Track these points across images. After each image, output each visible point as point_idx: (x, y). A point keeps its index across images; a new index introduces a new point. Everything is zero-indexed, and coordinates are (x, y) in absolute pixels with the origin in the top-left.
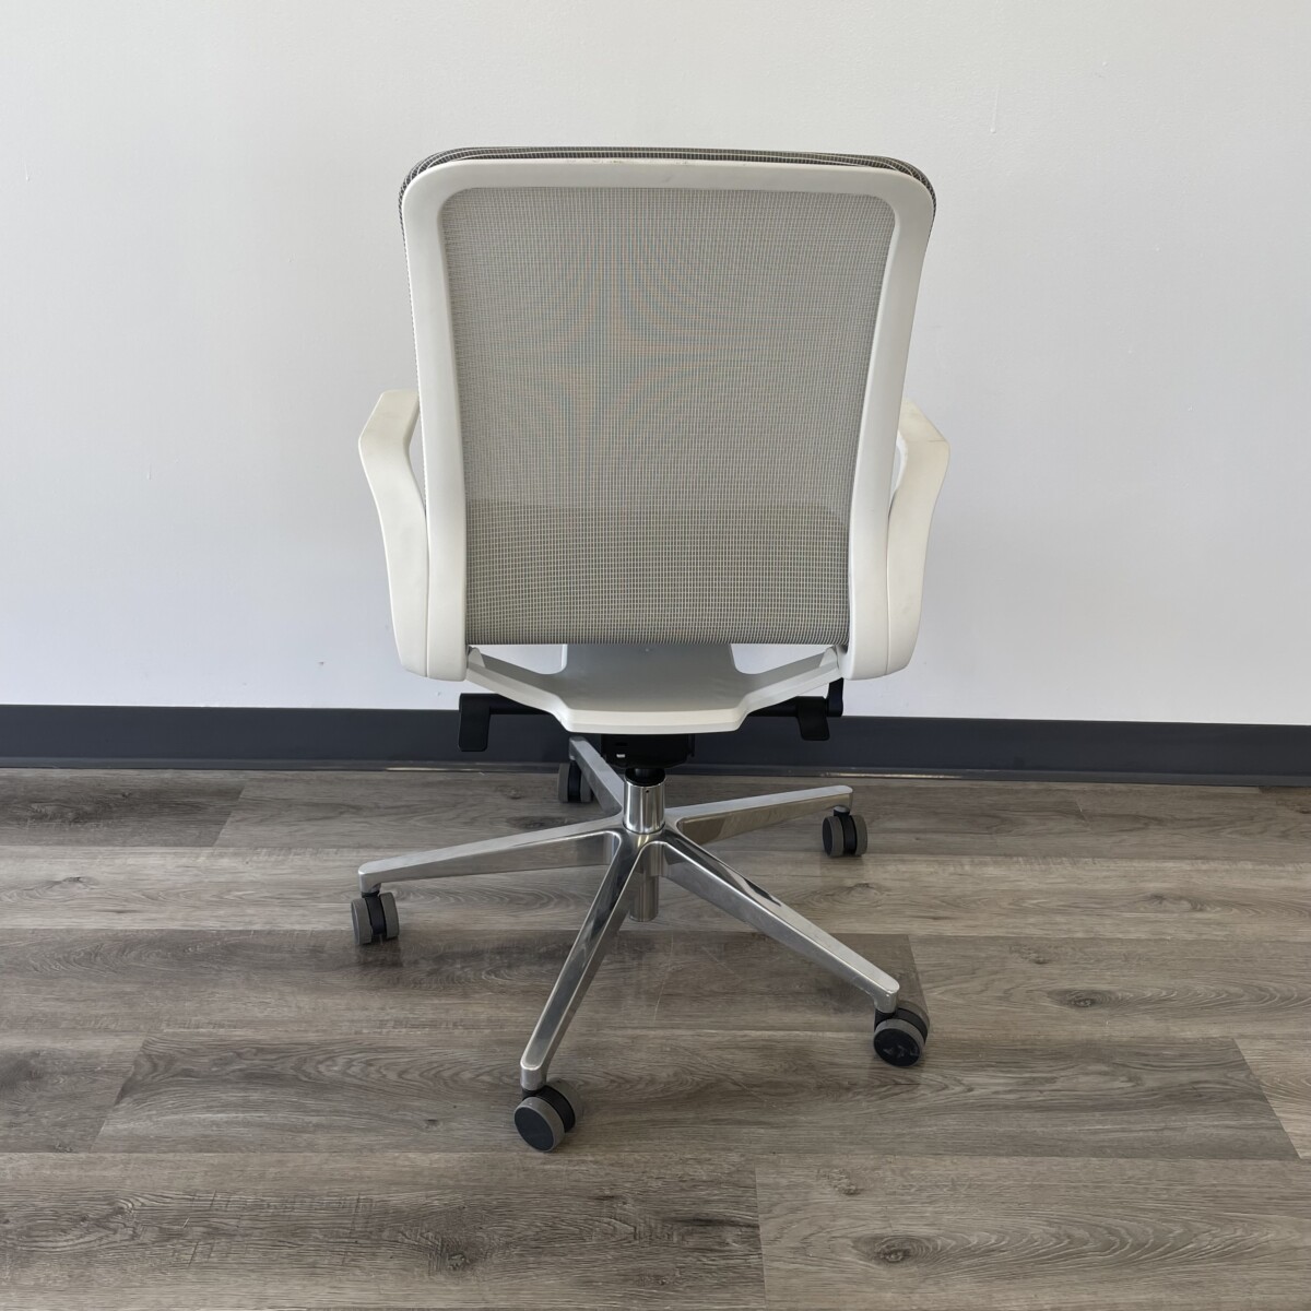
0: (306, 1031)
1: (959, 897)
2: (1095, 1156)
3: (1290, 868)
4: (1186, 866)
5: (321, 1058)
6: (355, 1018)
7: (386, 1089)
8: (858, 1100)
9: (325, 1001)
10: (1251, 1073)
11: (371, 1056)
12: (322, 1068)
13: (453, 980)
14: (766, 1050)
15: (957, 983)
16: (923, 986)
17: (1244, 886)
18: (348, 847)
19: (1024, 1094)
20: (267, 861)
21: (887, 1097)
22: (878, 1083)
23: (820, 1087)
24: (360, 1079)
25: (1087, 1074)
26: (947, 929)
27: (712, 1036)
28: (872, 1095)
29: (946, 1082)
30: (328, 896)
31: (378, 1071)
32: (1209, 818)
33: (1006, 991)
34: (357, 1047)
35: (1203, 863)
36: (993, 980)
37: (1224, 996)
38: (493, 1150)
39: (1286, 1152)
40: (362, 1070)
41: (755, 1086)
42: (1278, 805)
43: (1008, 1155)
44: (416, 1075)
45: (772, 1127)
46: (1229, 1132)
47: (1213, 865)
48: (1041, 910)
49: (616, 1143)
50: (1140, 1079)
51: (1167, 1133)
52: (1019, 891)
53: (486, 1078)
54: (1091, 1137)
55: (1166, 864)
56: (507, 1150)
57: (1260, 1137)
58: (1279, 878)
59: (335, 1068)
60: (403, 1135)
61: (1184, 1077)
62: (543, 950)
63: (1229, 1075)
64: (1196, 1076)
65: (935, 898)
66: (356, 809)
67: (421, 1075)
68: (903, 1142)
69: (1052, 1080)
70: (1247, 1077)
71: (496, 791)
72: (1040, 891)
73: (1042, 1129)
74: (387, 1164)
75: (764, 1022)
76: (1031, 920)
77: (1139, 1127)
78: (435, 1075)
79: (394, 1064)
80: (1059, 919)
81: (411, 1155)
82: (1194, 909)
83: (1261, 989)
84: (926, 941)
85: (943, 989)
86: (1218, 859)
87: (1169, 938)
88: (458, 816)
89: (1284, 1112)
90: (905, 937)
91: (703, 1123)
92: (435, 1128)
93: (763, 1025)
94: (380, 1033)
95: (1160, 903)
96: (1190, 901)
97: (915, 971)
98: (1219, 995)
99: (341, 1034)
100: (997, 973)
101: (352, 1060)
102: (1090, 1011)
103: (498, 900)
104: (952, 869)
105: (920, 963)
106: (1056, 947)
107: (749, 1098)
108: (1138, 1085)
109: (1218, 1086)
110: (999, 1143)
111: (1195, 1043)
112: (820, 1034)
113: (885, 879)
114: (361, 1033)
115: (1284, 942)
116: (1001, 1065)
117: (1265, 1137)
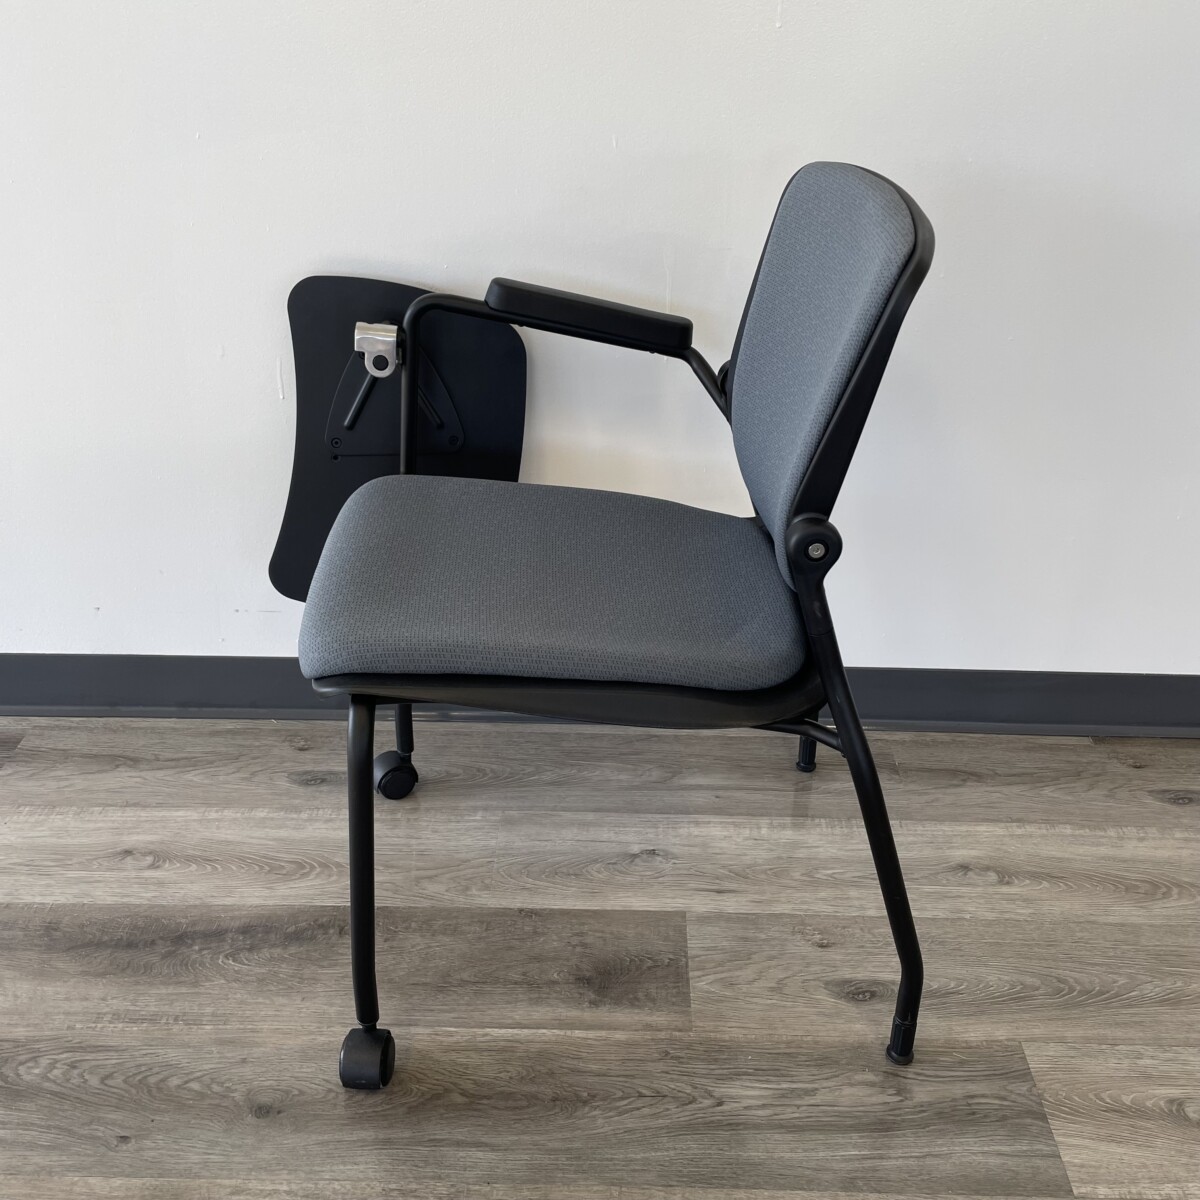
0: (16, 1025)
1: (749, 867)
2: (845, 1189)
3: (1112, 832)
4: (999, 830)
5: (22, 1058)
6: (72, 1010)
7: (84, 1097)
8: (594, 1117)
9: (45, 988)
10: (1035, 1086)
11: (78, 1056)
12: (22, 1070)
13: (186, 965)
14: (505, 1051)
15: (730, 970)
16: (691, 974)
17: (1059, 855)
18: (116, 806)
19: (779, 1110)
20: (26, 822)
21: (627, 1112)
22: (620, 1094)
23: (554, 1100)
24: (59, 1085)
25: (851, 1085)
26: (731, 905)
27: (451, 1034)
28: (610, 1111)
29: (696, 1094)
30: (80, 863)
31: (81, 1076)
32: (1032, 774)
33: (780, 981)
34: (67, 1045)
35: (1018, 827)
36: (769, 967)
37: (1018, 988)
38: (181, 1176)
39: (1062, 1187)
40: (63, 1074)
41: (485, 1097)
42: (1109, 758)
43: (747, 1187)
44: (118, 1081)
45: (493, 1150)
46: (998, 1161)
47: (1030, 829)
48: (835, 883)
49: (320, 1169)
50: (910, 1091)
51: (929, 1161)
52: (815, 859)
53: (195, 1086)
54: (843, 1165)
55: (979, 828)
56: (198, 1176)
57: (1032, 1167)
58: (1099, 845)
59: (37, 1071)
60: (89, 1155)
61: (958, 1090)
62: (292, 929)
63: (1009, 1088)
64: (974, 1088)
65: (724, 867)
66: (134, 762)
67: (125, 1081)
68: (634, 1171)
69: (812, 1092)
70: (1030, 1090)
71: (284, 741)
72: (837, 860)
73: (789, 1155)
74: (63, 1191)
75: (511, 1018)
76: (823, 894)
77: (899, 1153)
78: (140, 1080)
79: (98, 1066)
80: (853, 893)
81: (92, 1180)
82: (1001, 882)
83: (1060, 981)
84: (705, 919)
85: (712, 978)
86: (1035, 822)
87: (968, 916)
88: (238, 770)
89: (1064, 1135)
90: (682, 915)
91: (420, 1143)
92: (125, 1148)
93: (510, 1021)
94: (94, 1029)
95: (965, 874)
96: (998, 872)
97: (685, 957)
98: (1013, 986)
99: (52, 1029)
100: (772, 958)
101: (56, 1061)
102: (866, 1007)
103: (257, 868)
104: (747, 831)
105: (694, 945)
106: (844, 928)
107: (475, 1113)
108: (907, 1099)
109: (997, 1102)
110: (739, 1172)
111: (978, 1047)
112: (569, 1033)
113: (675, 844)
114: (73, 1029)
115: (1093, 922)
116: (758, 1073)
117: (1038, 1168)
